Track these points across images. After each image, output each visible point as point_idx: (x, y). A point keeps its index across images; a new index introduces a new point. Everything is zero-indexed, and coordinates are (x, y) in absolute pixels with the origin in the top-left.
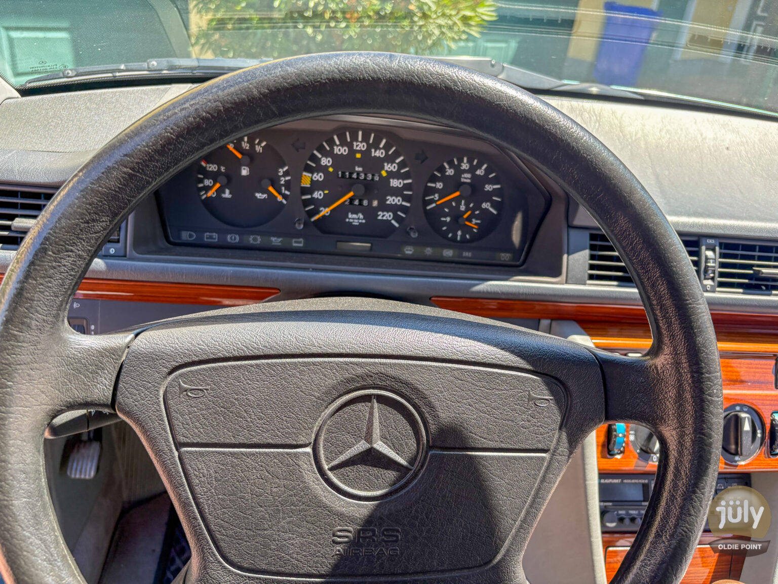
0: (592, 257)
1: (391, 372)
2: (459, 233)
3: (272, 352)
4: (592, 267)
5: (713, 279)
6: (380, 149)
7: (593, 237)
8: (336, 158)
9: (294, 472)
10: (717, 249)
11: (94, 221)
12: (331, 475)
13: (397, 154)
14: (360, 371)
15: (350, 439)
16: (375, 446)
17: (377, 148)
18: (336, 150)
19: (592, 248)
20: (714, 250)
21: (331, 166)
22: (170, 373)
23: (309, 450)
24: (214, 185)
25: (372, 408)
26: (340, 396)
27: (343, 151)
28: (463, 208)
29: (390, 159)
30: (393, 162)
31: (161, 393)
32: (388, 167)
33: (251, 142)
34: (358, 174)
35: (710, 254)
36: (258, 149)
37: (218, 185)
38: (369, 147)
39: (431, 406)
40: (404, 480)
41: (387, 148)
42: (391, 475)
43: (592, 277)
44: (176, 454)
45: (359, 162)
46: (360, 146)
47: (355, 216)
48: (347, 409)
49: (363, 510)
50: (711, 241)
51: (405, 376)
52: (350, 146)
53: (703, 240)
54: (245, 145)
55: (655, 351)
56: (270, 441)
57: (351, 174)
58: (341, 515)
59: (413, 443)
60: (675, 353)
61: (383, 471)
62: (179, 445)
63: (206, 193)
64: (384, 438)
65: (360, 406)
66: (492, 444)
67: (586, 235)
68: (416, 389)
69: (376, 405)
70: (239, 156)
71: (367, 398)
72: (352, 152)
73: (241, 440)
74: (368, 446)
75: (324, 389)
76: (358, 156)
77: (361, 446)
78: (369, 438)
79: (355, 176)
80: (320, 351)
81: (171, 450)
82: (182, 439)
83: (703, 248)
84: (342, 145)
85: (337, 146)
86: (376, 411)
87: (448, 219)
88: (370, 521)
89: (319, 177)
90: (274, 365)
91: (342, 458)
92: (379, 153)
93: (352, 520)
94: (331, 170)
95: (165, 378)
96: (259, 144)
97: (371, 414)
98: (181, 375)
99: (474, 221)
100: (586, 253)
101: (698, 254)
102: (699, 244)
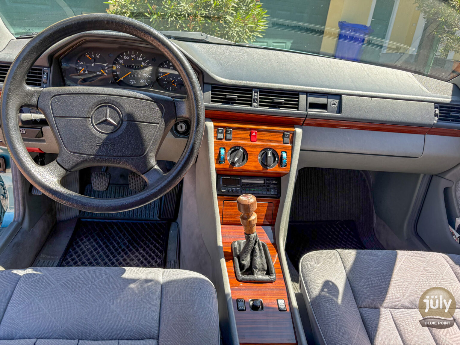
0: (212, 94)
1: (112, 99)
2: (171, 88)
3: (80, 93)
4: (212, 98)
5: (257, 103)
6: (140, 57)
7: (212, 87)
8: (124, 60)
9: (86, 125)
10: (259, 92)
11: (32, 54)
12: (95, 126)
13: (146, 59)
14: (103, 98)
15: (101, 117)
16: (108, 119)
18: (125, 57)
19: (212, 91)
20: (257, 93)
21: (123, 63)
22: (52, 97)
23: (90, 119)
24: (82, 68)
25: (107, 109)
26: (98, 105)
27: (127, 58)
28: (171, 79)
29: (144, 61)
31: (50, 103)
32: (143, 64)
33: (95, 54)
34: (133, 66)
35: (256, 94)
36: (97, 57)
38: (136, 57)
39: (124, 109)
40: (116, 130)
41: (143, 57)
42: (112, 127)
43: (212, 101)
44: (54, 119)
45: (133, 62)
46: (133, 56)
47: (132, 81)
48: (100, 109)
49: (104, 136)
50: (256, 90)
51: (116, 100)
52: (129, 56)
53: (253, 89)
54: (93, 56)
56: (79, 116)
57: (130, 66)
58: (99, 138)
59: (119, 118)
61: (110, 126)
62: (55, 117)
63: (79, 72)
64: (110, 117)
65: (104, 108)
66: (142, 121)
67: (210, 86)
68: (119, 104)
69: (108, 108)
70: (91, 59)
71: (106, 106)
72: (130, 58)
73: (71, 115)
74: (106, 119)
75: (93, 103)
76: (133, 60)
77: (104, 119)
78: (106, 117)
80: (93, 93)
81: (52, 118)
82: (55, 115)
83: (253, 92)
84: (127, 56)
85: (125, 56)
86: (108, 109)
87: (166, 83)
88: (106, 139)
89: (119, 67)
90: (80, 96)
91: (99, 122)
92: (140, 59)
93: (102, 139)
94: (123, 64)
95: (51, 98)
96: (98, 55)
97: (107, 110)
98: (56, 98)
99: (176, 84)
100: (210, 92)
101: (252, 94)
102: (252, 91)
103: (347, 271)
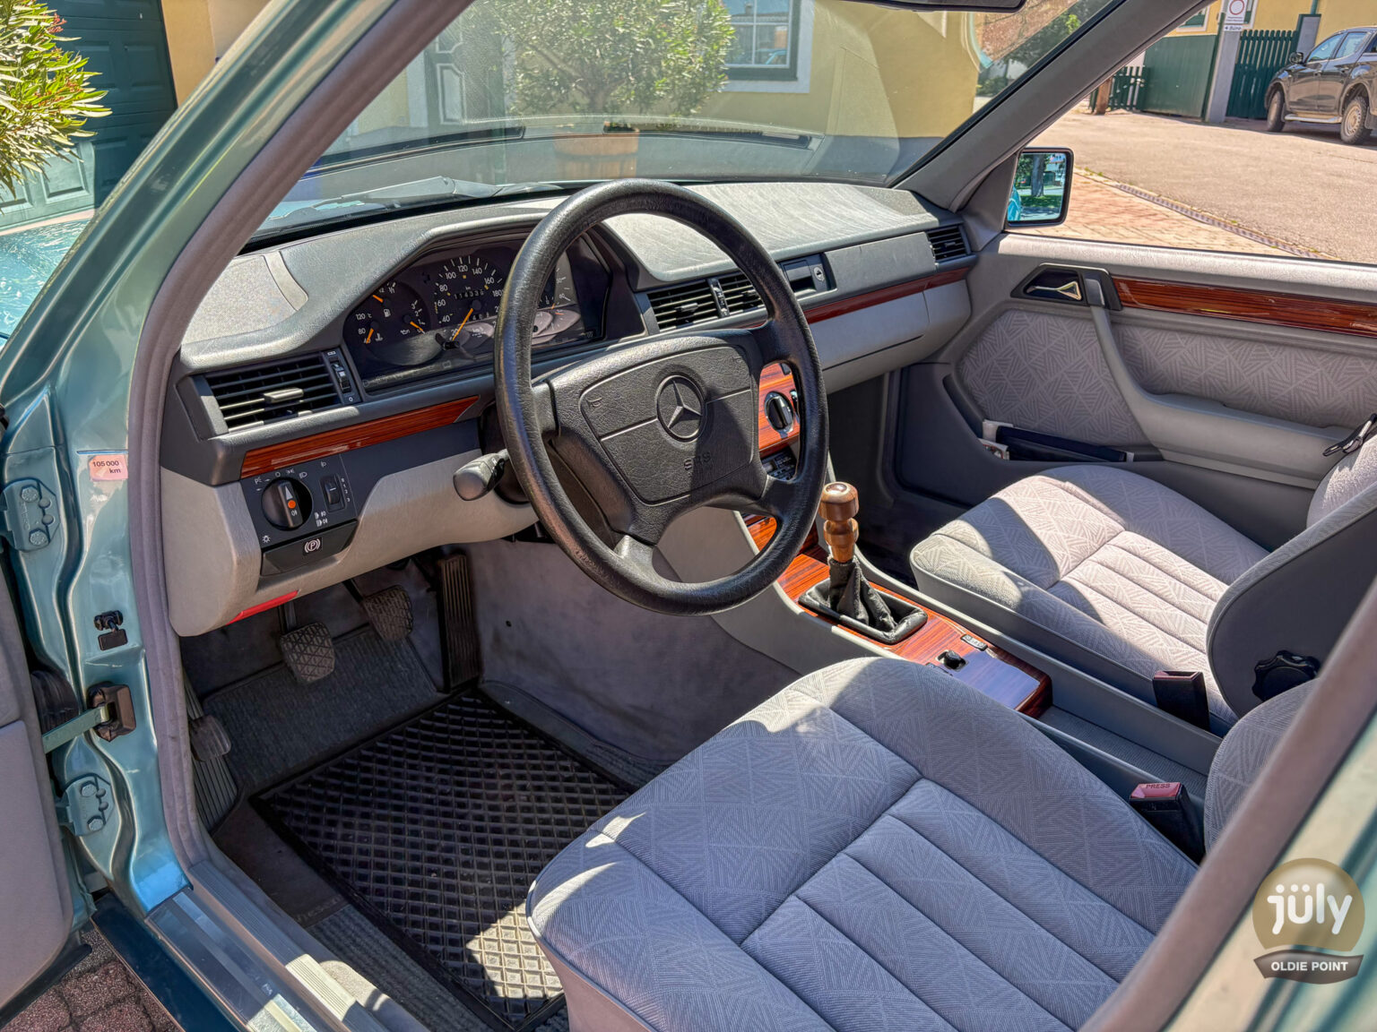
0: (656, 311)
4: (659, 319)
5: (725, 306)
7: (651, 296)
8: (449, 283)
10: (719, 284)
12: (671, 431)
13: (490, 269)
14: (662, 366)
15: (671, 407)
16: (684, 407)
17: (476, 267)
18: (447, 276)
19: (654, 304)
20: (717, 286)
21: (448, 291)
23: (657, 419)
24: (368, 331)
25: (675, 386)
26: (659, 384)
27: (453, 276)
29: (487, 274)
30: (490, 276)
32: (489, 281)
33: (385, 285)
34: (468, 293)
35: (715, 289)
36: (392, 292)
37: (372, 331)
38: (470, 270)
40: (703, 423)
41: (482, 265)
42: (696, 422)
43: (662, 326)
45: (466, 283)
46: (463, 268)
48: (665, 391)
49: (692, 446)
50: (714, 280)
52: (456, 270)
53: (708, 280)
54: (382, 290)
55: (771, 312)
57: (463, 294)
58: (683, 452)
59: (698, 400)
60: (783, 311)
61: (692, 421)
64: (686, 402)
65: (669, 387)
66: (730, 390)
67: (646, 295)
69: (676, 384)
70: (380, 300)
71: (671, 382)
72: (460, 274)
74: (681, 408)
75: (651, 383)
76: (464, 277)
77: (678, 410)
78: (680, 403)
79: (466, 295)
82: (600, 434)
83: (711, 286)
84: (450, 272)
85: (447, 273)
86: (677, 387)
88: (697, 452)
89: (442, 303)
91: (673, 419)
92: (478, 272)
93: (690, 454)
94: (448, 294)
96: (391, 285)
97: (675, 389)
100: (651, 309)
101: (710, 291)
102: (706, 284)
103: (990, 555)
